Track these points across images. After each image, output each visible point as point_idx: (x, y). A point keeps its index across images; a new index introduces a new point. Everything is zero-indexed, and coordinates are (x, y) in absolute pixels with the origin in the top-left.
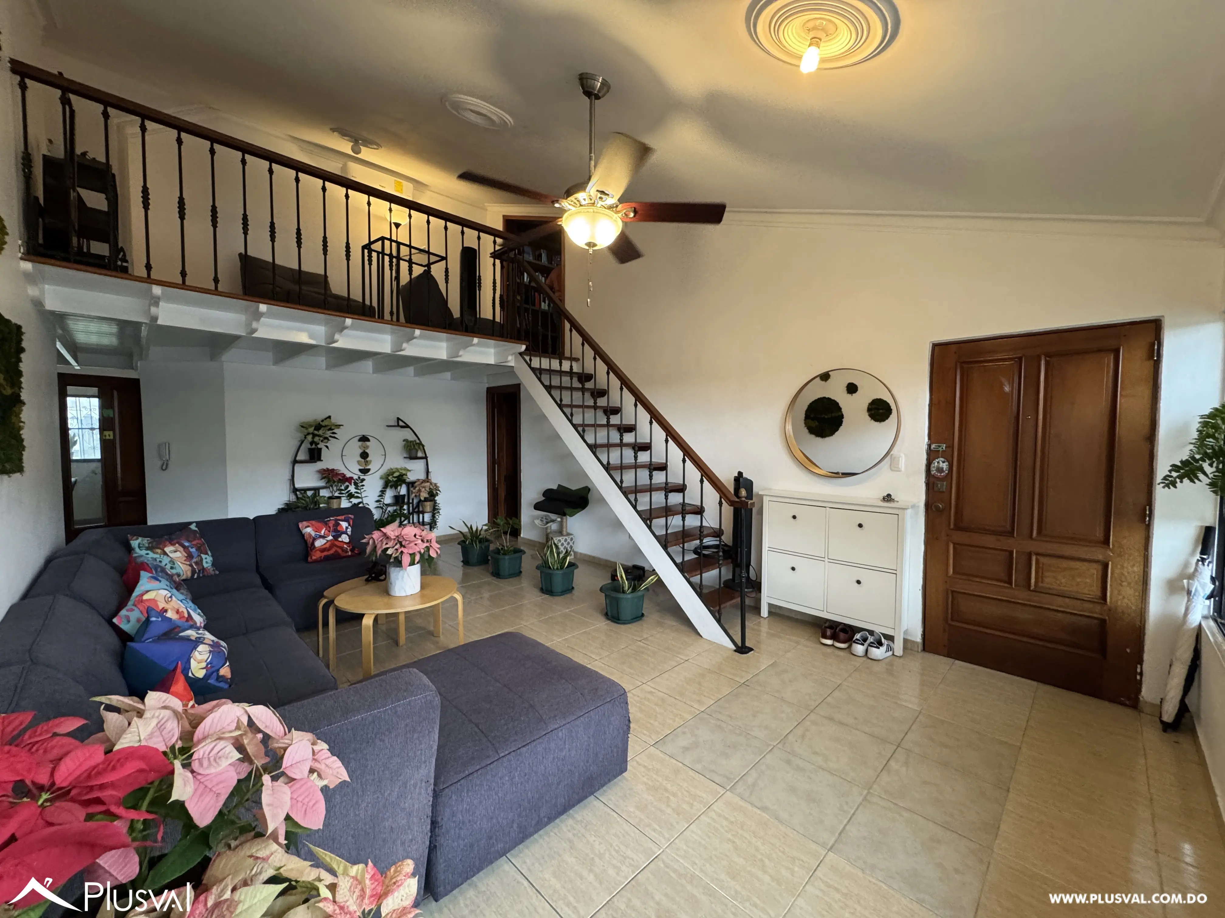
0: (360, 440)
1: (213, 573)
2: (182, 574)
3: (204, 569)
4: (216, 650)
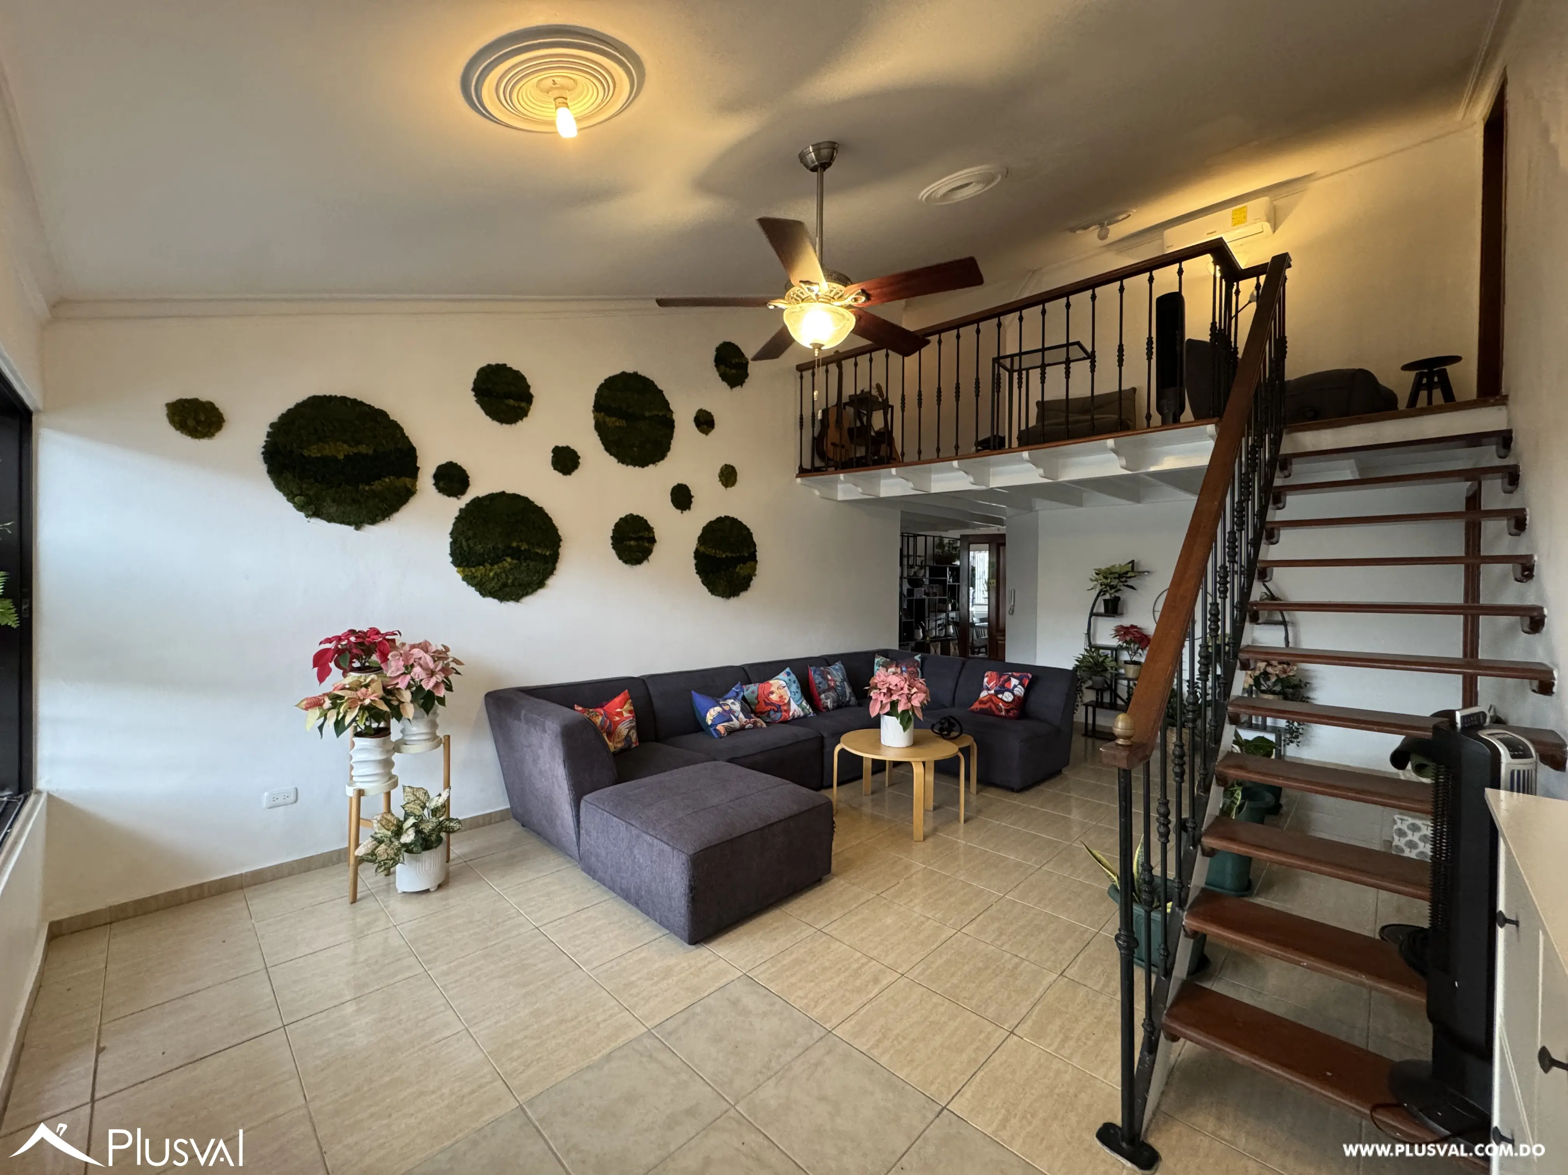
4: (724, 714)
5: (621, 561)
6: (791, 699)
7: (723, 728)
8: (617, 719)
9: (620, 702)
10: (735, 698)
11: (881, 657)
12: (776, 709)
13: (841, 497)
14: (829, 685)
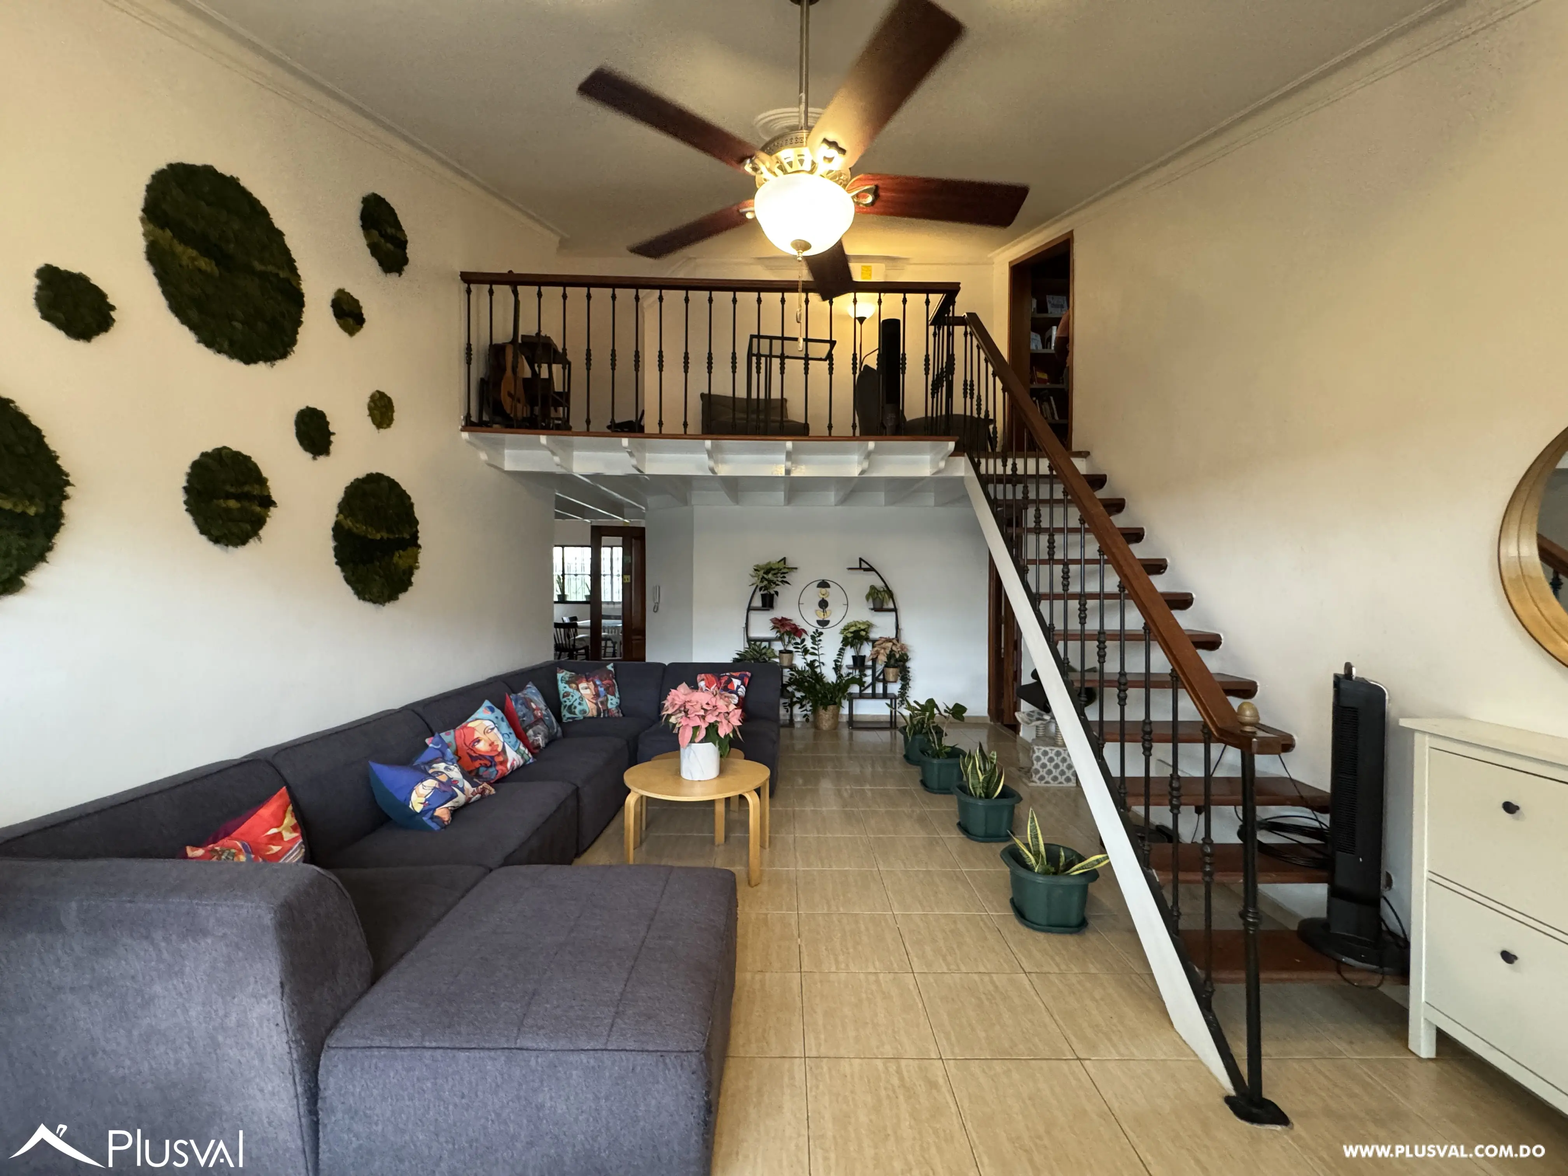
0: (819, 586)
1: (617, 715)
2: (588, 711)
3: (608, 710)
4: (443, 788)
5: (204, 538)
6: (505, 744)
7: (446, 811)
8: (276, 849)
9: (273, 815)
10: (443, 759)
11: (565, 672)
12: (489, 764)
13: (508, 466)
14: (535, 716)
